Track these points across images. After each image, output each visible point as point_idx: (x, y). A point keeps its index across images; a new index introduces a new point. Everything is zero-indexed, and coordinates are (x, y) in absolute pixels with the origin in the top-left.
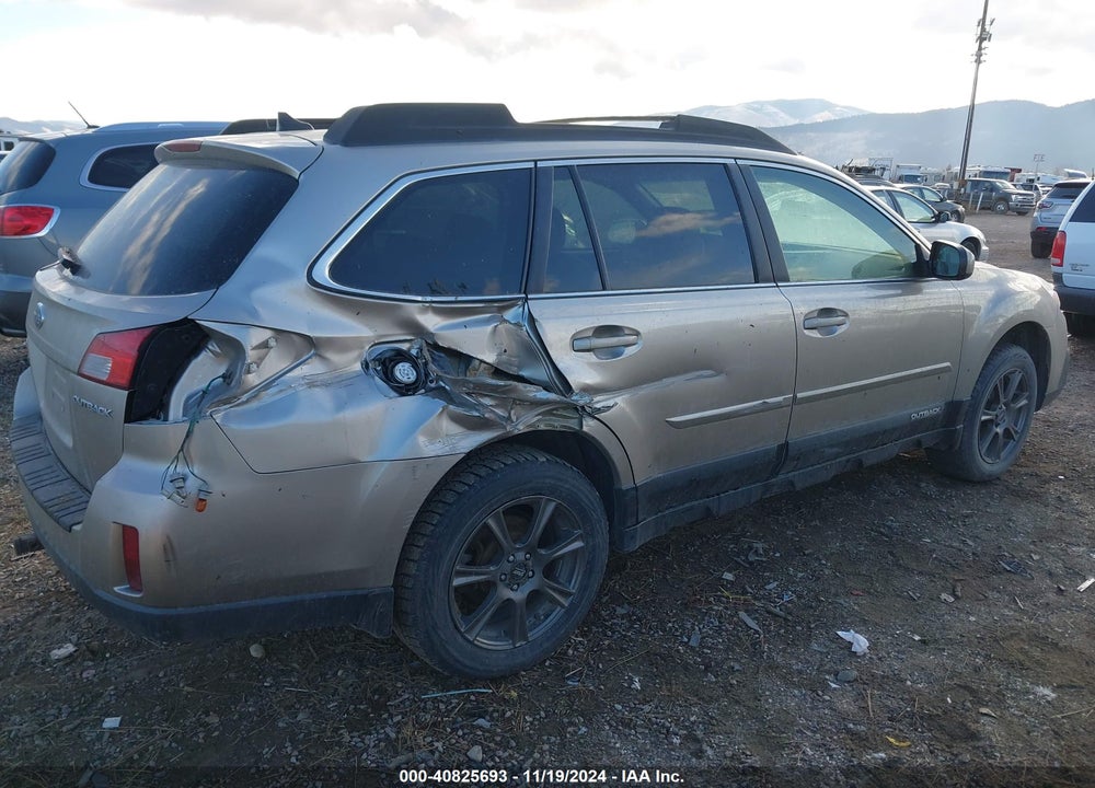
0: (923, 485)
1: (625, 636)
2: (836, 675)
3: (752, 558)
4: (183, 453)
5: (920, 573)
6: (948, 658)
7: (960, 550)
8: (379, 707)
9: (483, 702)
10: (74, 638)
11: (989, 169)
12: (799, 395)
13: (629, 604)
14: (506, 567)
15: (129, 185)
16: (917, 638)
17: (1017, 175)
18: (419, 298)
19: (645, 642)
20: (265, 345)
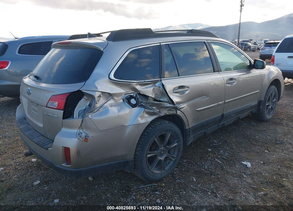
0: (252, 123)
1: (188, 167)
2: (245, 173)
3: (214, 145)
4: (81, 127)
5: (258, 146)
6: (271, 167)
7: (266, 139)
8: (129, 191)
9: (156, 187)
10: (39, 179)
11: (244, 40)
12: (226, 101)
13: (186, 159)
14: (159, 151)
15: (45, 55)
16: (262, 162)
17: (251, 41)
18: (136, 81)
19: (193, 169)
20: (100, 96)
